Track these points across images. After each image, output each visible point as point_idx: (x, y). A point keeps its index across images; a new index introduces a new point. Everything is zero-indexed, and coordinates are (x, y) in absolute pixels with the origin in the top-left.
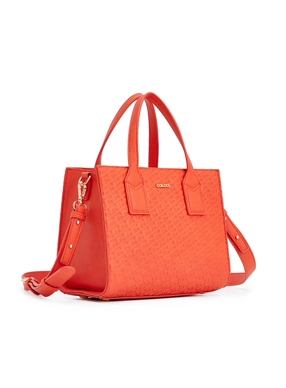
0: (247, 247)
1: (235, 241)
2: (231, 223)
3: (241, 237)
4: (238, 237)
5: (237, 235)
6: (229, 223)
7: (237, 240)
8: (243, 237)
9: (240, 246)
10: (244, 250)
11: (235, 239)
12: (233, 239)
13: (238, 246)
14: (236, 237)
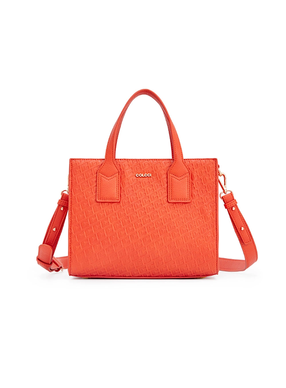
0: (250, 239)
1: (239, 231)
2: (239, 214)
3: (246, 229)
4: (243, 229)
5: (243, 227)
6: (237, 214)
7: (242, 231)
8: (248, 229)
9: (244, 237)
10: (247, 242)
11: (240, 230)
12: (238, 229)
13: (242, 237)
14: (241, 228)
